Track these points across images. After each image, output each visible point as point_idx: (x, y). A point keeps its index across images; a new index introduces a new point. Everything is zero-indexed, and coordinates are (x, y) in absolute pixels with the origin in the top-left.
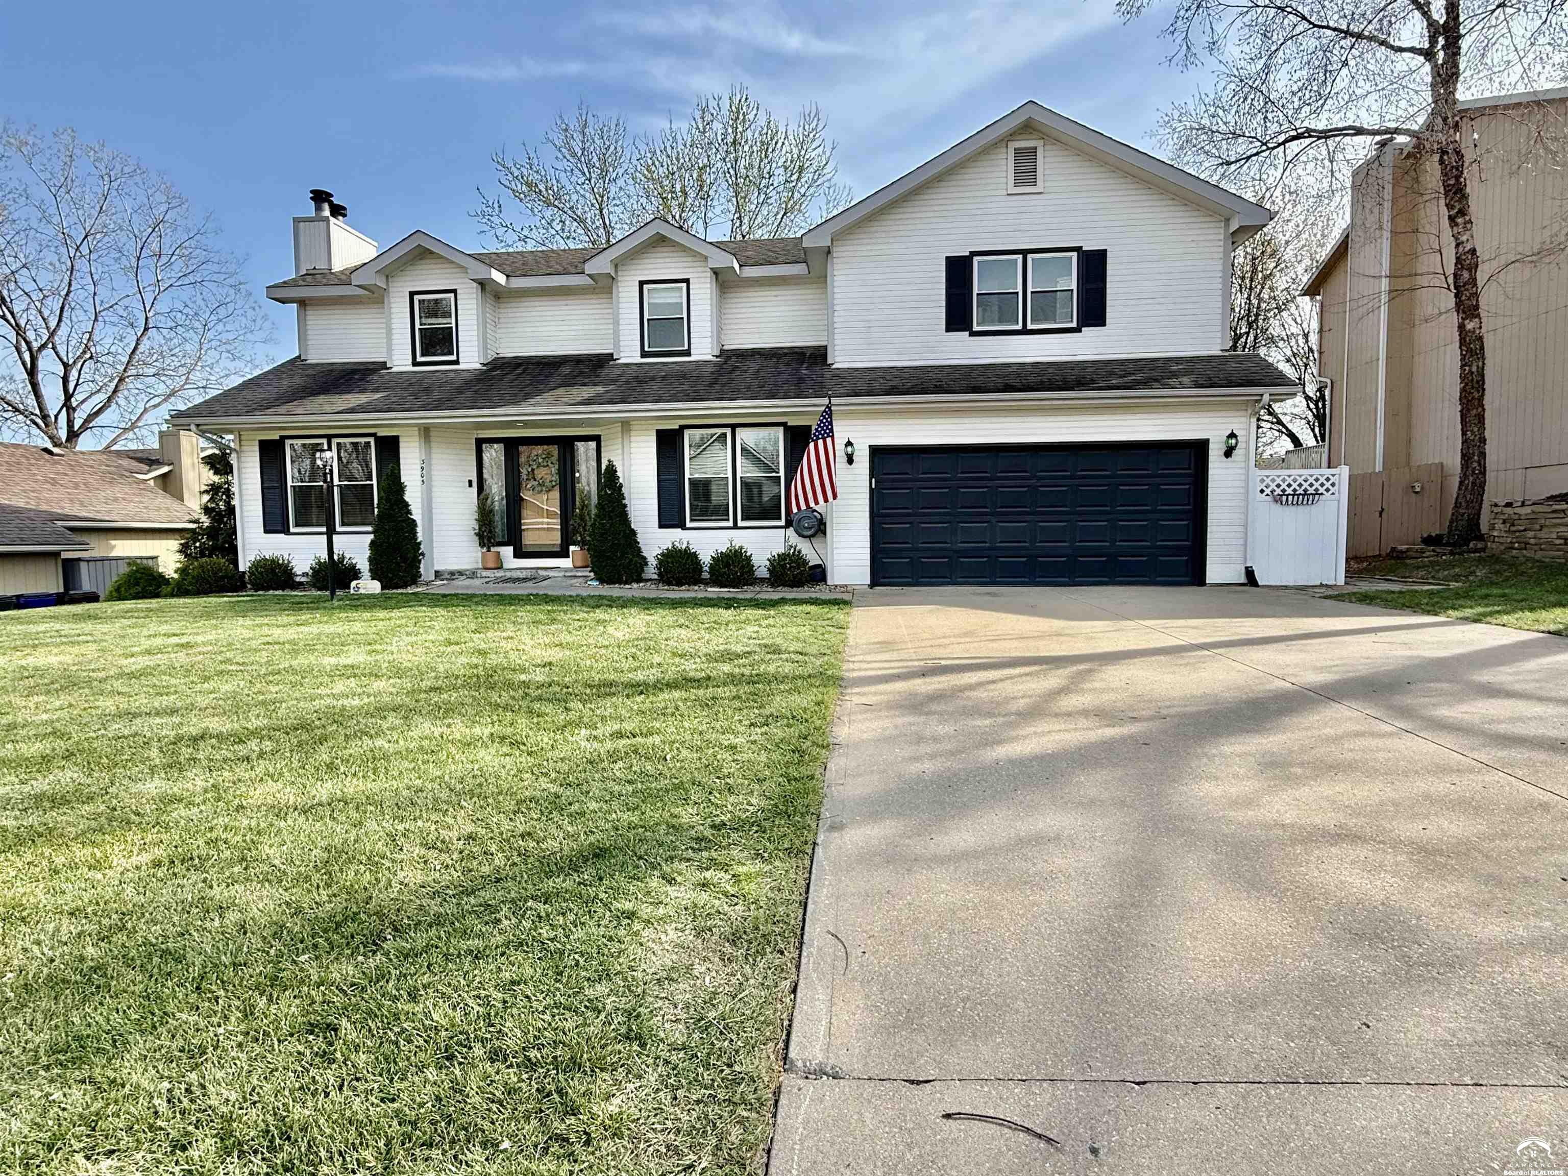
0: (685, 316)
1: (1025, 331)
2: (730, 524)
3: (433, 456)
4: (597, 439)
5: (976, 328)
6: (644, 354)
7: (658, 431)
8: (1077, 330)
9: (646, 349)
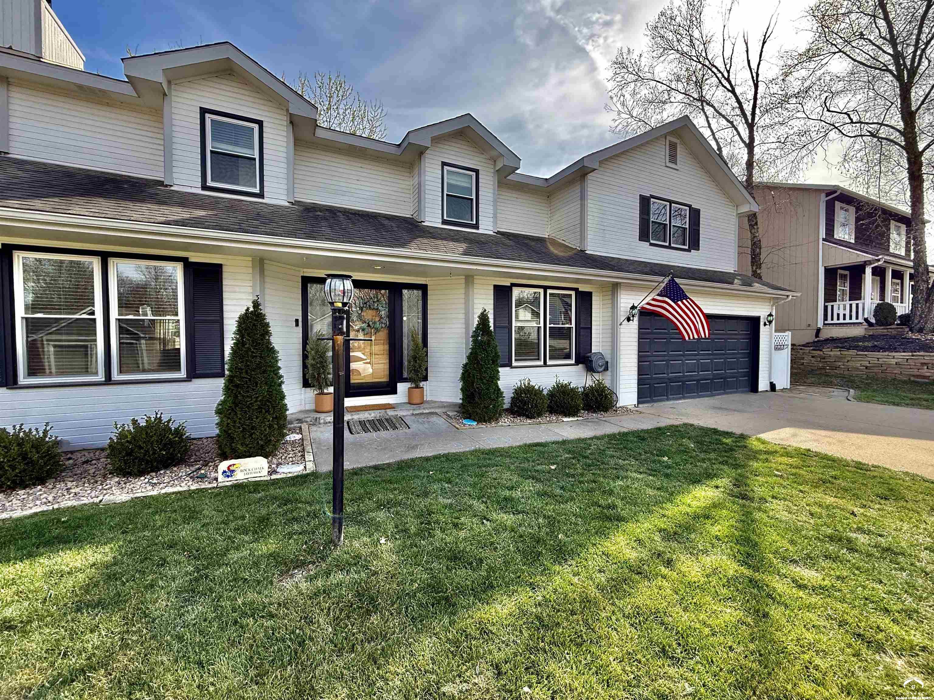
0: (474, 197)
1: (669, 247)
2: (542, 363)
3: (267, 291)
4: (423, 288)
5: (652, 242)
6: (444, 222)
7: (495, 287)
8: (689, 250)
9: (445, 218)
